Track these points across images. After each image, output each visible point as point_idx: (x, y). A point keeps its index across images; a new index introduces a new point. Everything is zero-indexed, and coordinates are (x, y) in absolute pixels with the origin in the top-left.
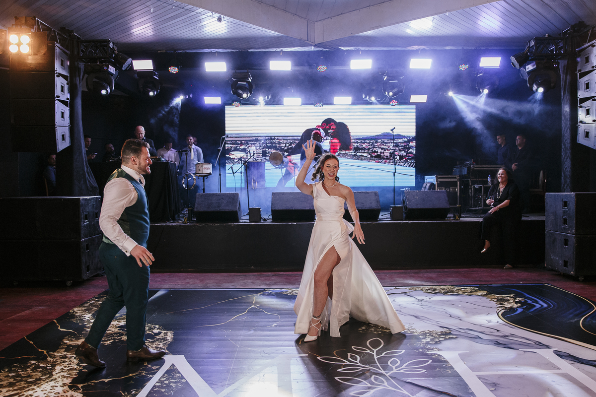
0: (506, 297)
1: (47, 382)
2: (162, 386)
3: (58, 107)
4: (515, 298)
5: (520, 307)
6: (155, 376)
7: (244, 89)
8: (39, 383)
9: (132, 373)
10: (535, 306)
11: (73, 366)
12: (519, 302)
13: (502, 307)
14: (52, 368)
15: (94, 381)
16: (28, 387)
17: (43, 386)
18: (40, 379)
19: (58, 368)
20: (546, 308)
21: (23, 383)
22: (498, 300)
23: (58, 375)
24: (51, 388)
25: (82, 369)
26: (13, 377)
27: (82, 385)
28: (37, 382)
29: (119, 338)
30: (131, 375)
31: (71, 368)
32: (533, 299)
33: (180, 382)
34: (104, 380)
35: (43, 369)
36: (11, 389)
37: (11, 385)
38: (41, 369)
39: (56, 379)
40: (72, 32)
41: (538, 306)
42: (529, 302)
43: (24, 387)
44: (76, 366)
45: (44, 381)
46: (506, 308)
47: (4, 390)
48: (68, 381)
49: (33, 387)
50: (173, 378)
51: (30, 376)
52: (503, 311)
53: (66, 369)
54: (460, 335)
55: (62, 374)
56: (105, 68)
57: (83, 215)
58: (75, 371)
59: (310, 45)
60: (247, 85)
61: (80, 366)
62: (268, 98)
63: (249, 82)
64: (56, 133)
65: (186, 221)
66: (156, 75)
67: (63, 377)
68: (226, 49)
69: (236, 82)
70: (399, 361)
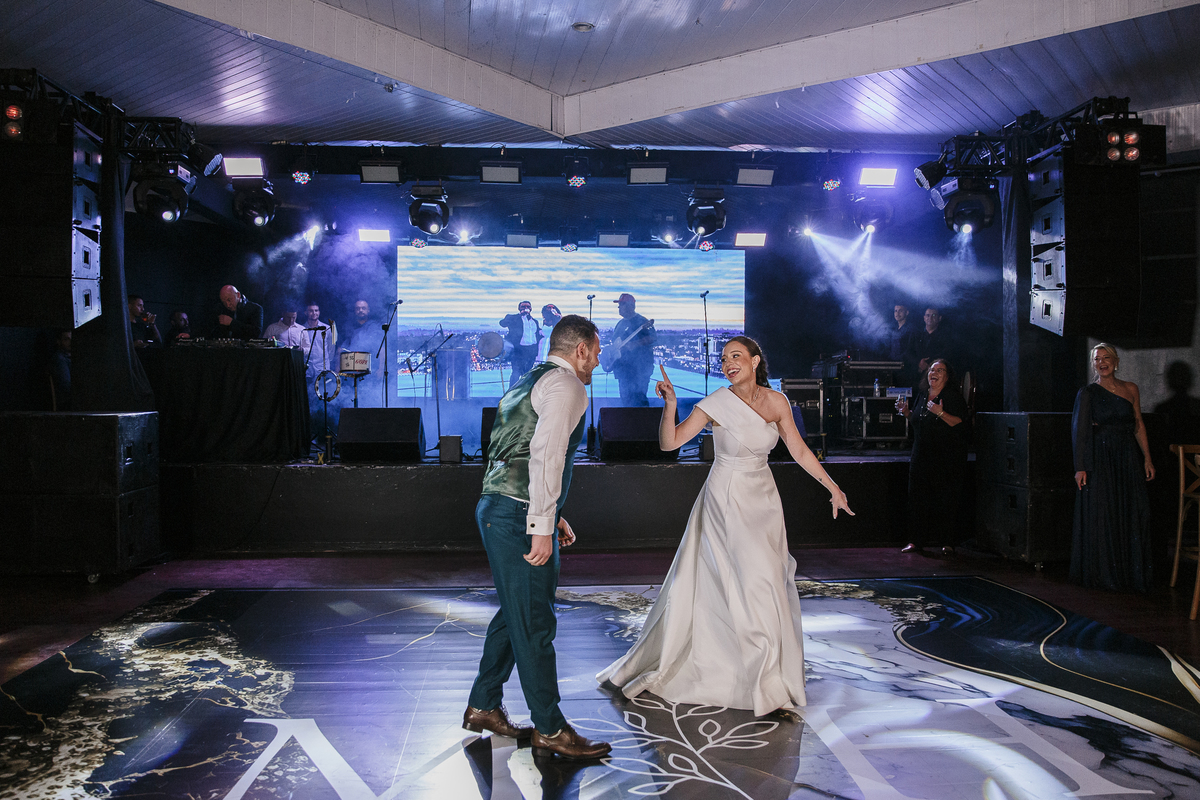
0: (908, 601)
1: (41, 779)
2: (271, 782)
3: (77, 243)
4: (924, 603)
5: (934, 619)
6: (257, 761)
8: (24, 782)
9: (212, 756)
10: (960, 618)
11: (95, 743)
12: (932, 611)
13: (902, 620)
14: (53, 749)
15: (136, 774)
17: (32, 788)
18: (26, 773)
19: (65, 749)
20: (979, 622)
22: (894, 607)
23: (64, 763)
24: (49, 791)
25: (112, 751)
27: (112, 783)
28: (20, 779)
29: (188, 685)
30: (209, 760)
31: (91, 748)
32: (956, 605)
33: (307, 771)
34: (155, 771)
35: (33, 753)
38: (28, 753)
39: (58, 772)
40: (109, 100)
41: (966, 618)
42: (951, 610)
44: (100, 745)
45: (34, 776)
46: (908, 623)
48: (84, 776)
49: (12, 789)
50: (292, 764)
51: (5, 768)
52: (905, 627)
53: (81, 750)
54: (828, 674)
55: (72, 761)
56: (172, 171)
57: (122, 448)
58: (99, 755)
59: (556, 139)
60: (439, 209)
61: (109, 744)
62: (477, 233)
63: (441, 204)
64: (73, 290)
65: (321, 459)
66: (267, 186)
67: (75, 767)
68: (400, 141)
69: (418, 203)
70: (718, 726)
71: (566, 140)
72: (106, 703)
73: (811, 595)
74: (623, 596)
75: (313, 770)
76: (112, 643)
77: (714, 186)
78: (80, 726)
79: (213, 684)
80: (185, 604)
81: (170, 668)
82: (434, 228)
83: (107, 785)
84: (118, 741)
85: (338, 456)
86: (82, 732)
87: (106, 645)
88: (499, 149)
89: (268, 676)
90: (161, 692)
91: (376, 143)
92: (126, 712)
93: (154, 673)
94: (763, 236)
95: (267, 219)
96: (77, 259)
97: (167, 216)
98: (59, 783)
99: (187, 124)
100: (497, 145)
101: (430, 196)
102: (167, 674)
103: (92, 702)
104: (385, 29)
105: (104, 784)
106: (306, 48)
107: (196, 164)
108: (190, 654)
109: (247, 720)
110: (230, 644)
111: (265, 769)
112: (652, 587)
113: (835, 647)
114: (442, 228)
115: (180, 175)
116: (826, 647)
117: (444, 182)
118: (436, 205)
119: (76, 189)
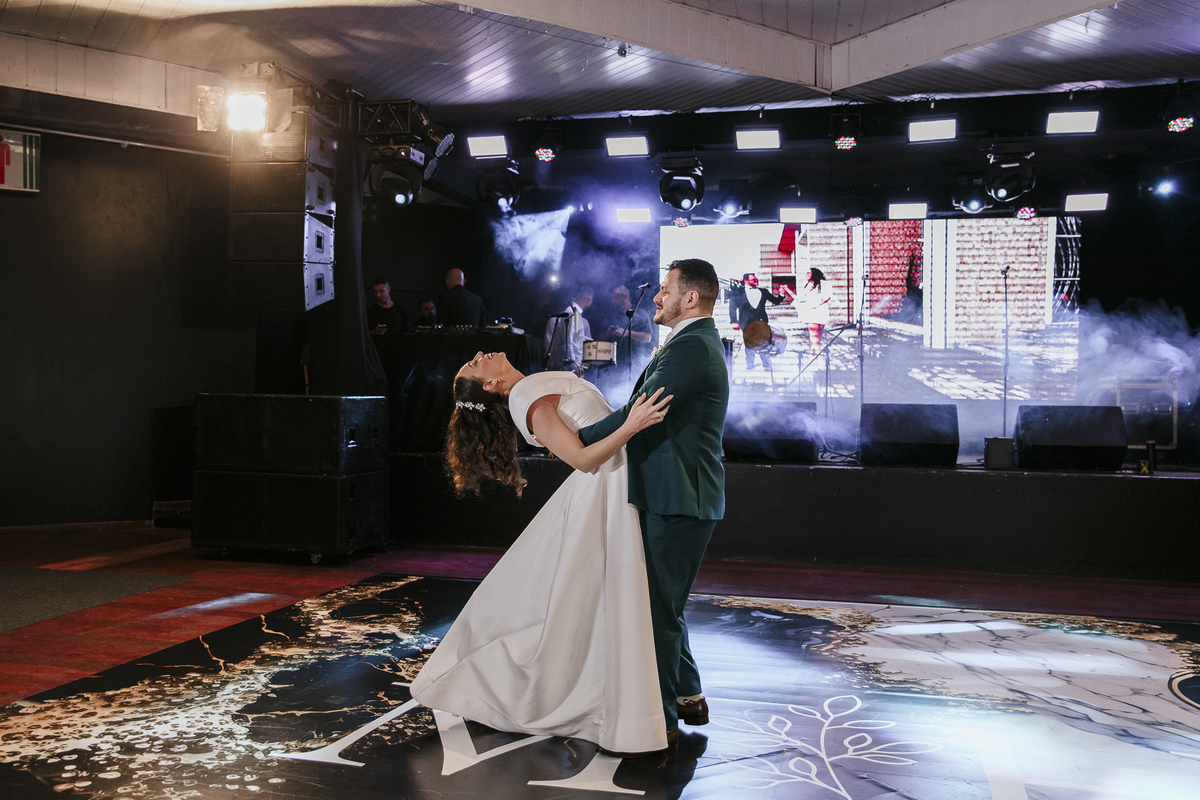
1: (201, 706)
6: (386, 715)
8: (188, 706)
9: (349, 707)
11: (255, 686)
14: (221, 686)
15: (278, 713)
16: (168, 709)
17: (191, 711)
18: (192, 701)
19: (230, 688)
21: (163, 703)
23: (225, 697)
25: (268, 693)
26: (152, 694)
27: (255, 716)
28: (185, 705)
30: (345, 709)
31: (252, 689)
33: (426, 728)
34: (294, 712)
35: (204, 687)
36: (140, 709)
37: (143, 704)
38: (201, 687)
39: (218, 703)
43: (161, 709)
44: (260, 688)
45: (197, 704)
47: (128, 710)
48: (234, 708)
49: (175, 710)
50: (415, 722)
51: (178, 695)
53: (243, 689)
55: (232, 696)
56: (403, 154)
57: (346, 431)
58: (256, 695)
59: (821, 95)
60: (693, 182)
61: (267, 687)
62: (744, 209)
63: (696, 177)
64: (305, 275)
66: (512, 165)
67: (232, 701)
68: (650, 109)
69: (670, 176)
70: (870, 740)
71: (835, 95)
72: (281, 657)
74: (849, 613)
75: (431, 727)
76: (309, 612)
77: (1022, 138)
78: (251, 672)
79: (380, 652)
80: (390, 587)
81: (349, 636)
82: (686, 203)
83: (250, 717)
84: (276, 686)
86: (249, 677)
87: (303, 613)
88: (758, 111)
90: (331, 654)
91: (626, 113)
92: (294, 666)
93: (331, 640)
94: (1104, 197)
95: (511, 200)
96: (308, 243)
97: (400, 199)
98: (213, 711)
99: (421, 106)
100: (755, 108)
101: (681, 168)
102: (343, 641)
103: (269, 656)
105: (249, 716)
107: (429, 147)
108: (372, 627)
109: (394, 683)
110: (414, 622)
111: (390, 721)
112: (889, 607)
113: (1075, 685)
114: (695, 204)
115: (412, 157)
116: (1063, 683)
117: (698, 152)
118: (689, 178)
119: (309, 175)
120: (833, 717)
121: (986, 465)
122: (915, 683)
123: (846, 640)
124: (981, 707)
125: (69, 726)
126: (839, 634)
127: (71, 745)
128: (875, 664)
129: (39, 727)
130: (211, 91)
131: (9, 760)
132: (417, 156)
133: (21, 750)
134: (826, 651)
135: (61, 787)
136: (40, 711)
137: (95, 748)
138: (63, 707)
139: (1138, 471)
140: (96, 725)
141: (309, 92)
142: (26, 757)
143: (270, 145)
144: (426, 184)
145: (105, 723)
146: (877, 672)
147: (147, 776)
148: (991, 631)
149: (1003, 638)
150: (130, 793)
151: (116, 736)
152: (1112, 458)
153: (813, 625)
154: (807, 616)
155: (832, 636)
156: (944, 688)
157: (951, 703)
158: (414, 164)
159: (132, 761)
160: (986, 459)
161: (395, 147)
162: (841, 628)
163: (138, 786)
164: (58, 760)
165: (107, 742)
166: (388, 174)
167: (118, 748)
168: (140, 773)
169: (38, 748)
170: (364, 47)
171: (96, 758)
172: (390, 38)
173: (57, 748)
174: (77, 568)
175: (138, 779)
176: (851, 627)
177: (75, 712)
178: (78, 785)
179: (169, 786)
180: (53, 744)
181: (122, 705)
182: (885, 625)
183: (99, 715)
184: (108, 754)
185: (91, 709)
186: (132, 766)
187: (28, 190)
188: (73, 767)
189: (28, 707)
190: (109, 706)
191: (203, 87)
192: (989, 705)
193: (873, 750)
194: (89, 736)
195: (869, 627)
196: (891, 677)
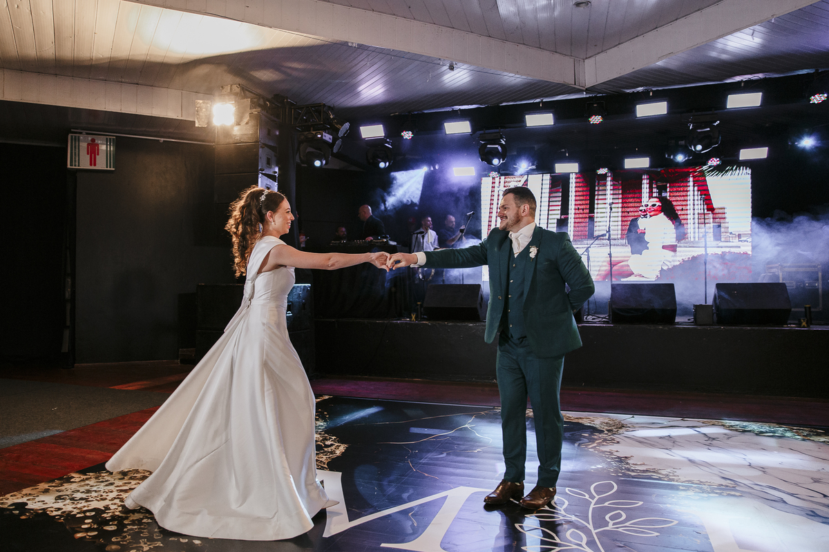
7: (495, 154)
56: (319, 136)
59: (580, 91)
60: (500, 149)
62: (533, 165)
63: (501, 145)
65: (413, 317)
66: (387, 142)
68: (471, 104)
69: (485, 145)
70: (624, 516)
71: (588, 90)
73: (771, 434)
74: (606, 421)
77: (711, 112)
82: (496, 162)
85: (426, 317)
88: (539, 103)
89: (332, 445)
91: (457, 108)
94: (766, 150)
95: (387, 164)
97: (317, 163)
99: (329, 107)
100: (538, 100)
101: (492, 140)
104: (445, 29)
106: (392, 48)
107: (334, 131)
112: (633, 417)
113: (770, 475)
114: (501, 162)
115: (324, 138)
116: (760, 473)
117: (502, 130)
118: (497, 146)
119: (260, 150)
120: (597, 497)
121: (695, 322)
122: (654, 472)
123: (605, 440)
124: (703, 491)
125: (96, 491)
126: (600, 435)
127: (94, 505)
128: (626, 457)
129: (78, 491)
130: (203, 103)
131: (55, 513)
132: (328, 137)
133: (63, 507)
134: (592, 448)
135: (79, 535)
136: (83, 480)
137: (107, 508)
138: (96, 478)
139: (799, 325)
140: (112, 492)
141: (261, 102)
142: (65, 512)
143: (238, 133)
144: (334, 155)
145: (117, 490)
146: (627, 464)
147: (132, 529)
148: (705, 434)
149: (714, 439)
150: (120, 541)
151: (122, 500)
152: (781, 316)
153: (583, 429)
154: (578, 423)
155: (596, 437)
156: (675, 476)
157: (681, 488)
158: (325, 142)
159: (127, 518)
160: (695, 319)
161: (314, 132)
162: (601, 432)
163: (125, 537)
164: (83, 515)
165: (115, 504)
166: (310, 149)
167: (120, 509)
168: (129, 527)
169: (74, 506)
170: (295, 73)
171: (105, 515)
172: (309, 67)
173: (84, 507)
174: (130, 388)
175: (125, 532)
176: (608, 431)
177: (102, 482)
178: (89, 534)
179: (145, 538)
180: (83, 503)
181: (131, 478)
182: (631, 429)
183: (115, 485)
184: (113, 512)
185: (112, 481)
186: (126, 522)
187: (109, 169)
188: (91, 521)
189: (77, 477)
190: (123, 479)
191: (198, 101)
192: (709, 489)
193: (627, 524)
194: (106, 499)
195: (621, 431)
196: (638, 468)
